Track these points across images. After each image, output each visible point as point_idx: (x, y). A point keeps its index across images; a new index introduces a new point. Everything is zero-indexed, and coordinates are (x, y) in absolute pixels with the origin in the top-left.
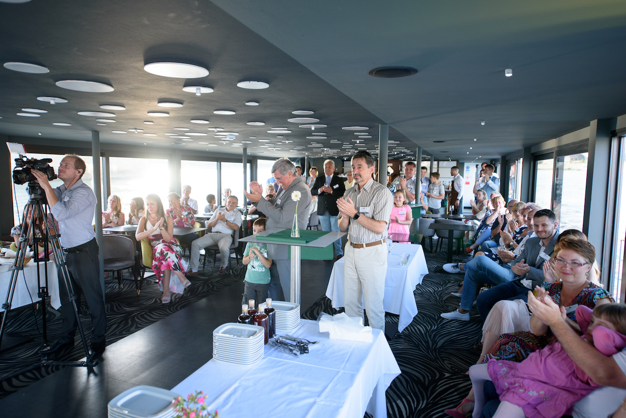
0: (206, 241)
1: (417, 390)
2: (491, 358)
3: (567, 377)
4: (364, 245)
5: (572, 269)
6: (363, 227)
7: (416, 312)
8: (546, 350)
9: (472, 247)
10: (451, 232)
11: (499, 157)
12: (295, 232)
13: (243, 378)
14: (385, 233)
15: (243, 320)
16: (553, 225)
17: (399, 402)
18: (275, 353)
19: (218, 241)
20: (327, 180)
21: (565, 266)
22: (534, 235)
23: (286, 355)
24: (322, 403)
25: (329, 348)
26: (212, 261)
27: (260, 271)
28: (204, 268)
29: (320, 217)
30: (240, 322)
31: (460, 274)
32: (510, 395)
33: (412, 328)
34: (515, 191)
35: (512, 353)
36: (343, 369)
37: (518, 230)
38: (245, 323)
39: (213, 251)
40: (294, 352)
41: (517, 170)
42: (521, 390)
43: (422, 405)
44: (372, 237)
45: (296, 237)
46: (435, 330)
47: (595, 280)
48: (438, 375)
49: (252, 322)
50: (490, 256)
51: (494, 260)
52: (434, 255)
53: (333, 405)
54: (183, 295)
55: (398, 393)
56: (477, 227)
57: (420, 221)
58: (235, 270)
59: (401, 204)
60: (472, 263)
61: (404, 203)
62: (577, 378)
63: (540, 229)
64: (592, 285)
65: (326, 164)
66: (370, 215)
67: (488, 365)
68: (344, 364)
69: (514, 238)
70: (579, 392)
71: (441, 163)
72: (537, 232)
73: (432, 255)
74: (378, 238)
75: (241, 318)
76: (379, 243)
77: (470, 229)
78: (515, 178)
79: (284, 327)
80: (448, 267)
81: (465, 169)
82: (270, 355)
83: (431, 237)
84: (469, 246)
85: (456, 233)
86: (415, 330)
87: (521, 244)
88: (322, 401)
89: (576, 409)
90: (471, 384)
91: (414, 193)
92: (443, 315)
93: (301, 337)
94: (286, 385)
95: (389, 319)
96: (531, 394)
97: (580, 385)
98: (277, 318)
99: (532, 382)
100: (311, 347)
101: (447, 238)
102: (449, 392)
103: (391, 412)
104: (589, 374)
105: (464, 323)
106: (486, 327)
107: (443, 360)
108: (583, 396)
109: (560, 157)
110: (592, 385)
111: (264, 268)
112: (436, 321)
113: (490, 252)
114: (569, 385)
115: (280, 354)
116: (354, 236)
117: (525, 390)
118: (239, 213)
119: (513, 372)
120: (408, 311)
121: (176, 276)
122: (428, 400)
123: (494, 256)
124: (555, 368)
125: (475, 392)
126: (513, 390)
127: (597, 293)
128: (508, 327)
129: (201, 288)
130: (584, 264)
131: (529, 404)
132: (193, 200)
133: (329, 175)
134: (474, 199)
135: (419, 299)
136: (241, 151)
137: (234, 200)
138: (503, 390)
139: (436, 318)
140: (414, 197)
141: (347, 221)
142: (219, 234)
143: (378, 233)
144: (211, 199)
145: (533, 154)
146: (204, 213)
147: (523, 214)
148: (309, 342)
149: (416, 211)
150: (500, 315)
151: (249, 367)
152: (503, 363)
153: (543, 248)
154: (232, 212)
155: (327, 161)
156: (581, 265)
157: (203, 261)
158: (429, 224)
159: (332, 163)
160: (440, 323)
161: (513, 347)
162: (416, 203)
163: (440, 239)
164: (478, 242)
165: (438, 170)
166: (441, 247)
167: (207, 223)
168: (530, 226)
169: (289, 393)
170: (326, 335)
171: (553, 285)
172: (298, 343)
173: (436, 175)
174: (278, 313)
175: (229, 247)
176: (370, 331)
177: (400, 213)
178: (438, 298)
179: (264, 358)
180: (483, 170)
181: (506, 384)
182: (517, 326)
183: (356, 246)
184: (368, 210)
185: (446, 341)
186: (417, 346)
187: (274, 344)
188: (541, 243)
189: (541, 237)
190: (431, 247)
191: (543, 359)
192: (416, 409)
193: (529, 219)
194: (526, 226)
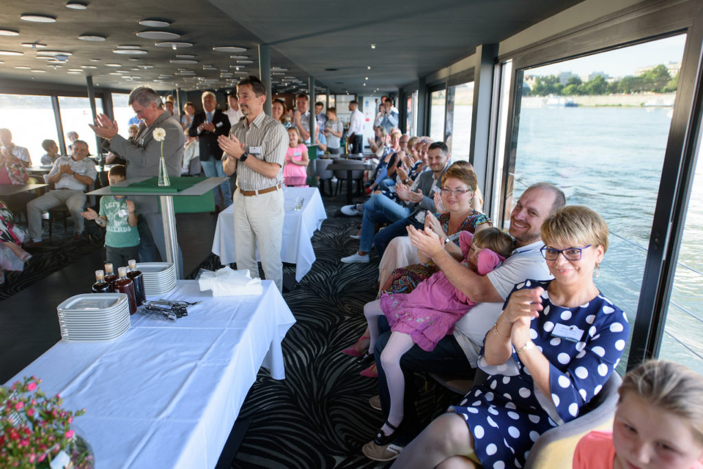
0: (49, 200)
1: (318, 338)
2: (384, 293)
3: (449, 301)
4: (257, 193)
5: (456, 197)
6: (255, 172)
7: (314, 259)
8: (432, 278)
9: (371, 188)
10: (350, 172)
11: (396, 89)
12: (163, 179)
13: (104, 355)
14: (281, 177)
15: (99, 289)
16: (446, 158)
17: (299, 352)
18: (146, 322)
19: (65, 200)
20: (207, 117)
21: (451, 195)
22: (428, 169)
23: (159, 322)
24: (205, 365)
25: (213, 306)
26: (62, 226)
27: (124, 231)
28: (50, 235)
29: (204, 164)
30: (94, 292)
31: (359, 216)
32: (400, 326)
33: (312, 277)
34: (412, 127)
35: (403, 287)
36: (229, 326)
37: (413, 166)
38: (103, 292)
39: (61, 214)
40: (170, 316)
41: (413, 104)
42: (410, 319)
43: (323, 350)
44: (265, 183)
45: (166, 185)
46: (336, 276)
47: (479, 208)
48: (338, 319)
49: (111, 290)
50: (387, 195)
51: (392, 198)
52: (334, 198)
53: (217, 365)
54: (23, 272)
55: (298, 343)
56: (376, 166)
57: (317, 162)
58: (96, 235)
59: (295, 143)
60: (369, 203)
61: (299, 142)
62: (457, 300)
63: (434, 162)
64: (475, 212)
65: (205, 98)
66: (261, 157)
67: (381, 301)
68: (229, 322)
69: (410, 174)
70: (459, 312)
71: (338, 97)
72: (431, 165)
73: (332, 199)
74: (272, 183)
75: (95, 287)
76: (274, 189)
77: (368, 168)
78: (412, 113)
79: (157, 291)
80: (346, 209)
81: (364, 104)
82: (140, 324)
83: (330, 180)
84: (368, 186)
85: (355, 174)
86: (315, 278)
87: (417, 180)
88: (204, 363)
89: (457, 328)
90: (367, 324)
91: (308, 130)
92: (343, 260)
93: (178, 300)
94: (160, 354)
95: (287, 270)
96: (418, 321)
97: (459, 306)
98: (145, 282)
99: (420, 310)
100: (190, 310)
101: (346, 180)
102: (348, 335)
103: (291, 363)
104: (466, 294)
105: (364, 265)
106: (382, 266)
107: (344, 304)
108: (462, 315)
109: (451, 87)
110: (470, 304)
111: (129, 227)
112: (337, 266)
113: (388, 190)
114: (450, 307)
115: (152, 322)
116: (245, 181)
117: (413, 318)
118: (92, 163)
119: (403, 303)
120: (306, 259)
121: (8, 249)
122: (328, 345)
123: (391, 195)
124: (440, 294)
125: (371, 328)
126: (403, 320)
127: (479, 218)
128: (402, 263)
129: (48, 262)
130: (467, 191)
131: (416, 330)
132: (22, 148)
133: (210, 111)
134: (374, 137)
135: (318, 246)
136: (84, 81)
137: (81, 147)
138: (395, 322)
139: (337, 263)
140: (309, 135)
141: (233, 164)
142: (65, 191)
143: (271, 178)
144: (48, 145)
145: (427, 85)
146: (42, 165)
147: (417, 149)
148: (188, 304)
149: (313, 150)
150: (395, 251)
151: (112, 341)
152: (395, 296)
153: (435, 182)
154: (81, 162)
155: (205, 94)
156: (463, 192)
157: (48, 226)
158: (326, 166)
159: (212, 96)
160: (340, 268)
161: (405, 280)
162: (312, 141)
163: (340, 182)
164: (377, 182)
165: (335, 105)
166: (341, 190)
167: (46, 177)
168: (424, 160)
169: (164, 362)
170: (209, 293)
171: (442, 215)
172: (174, 306)
173: (333, 110)
174: (146, 276)
175: (83, 206)
176: (259, 283)
177: (295, 154)
178: (338, 243)
179: (131, 329)
180: (382, 105)
181: (397, 316)
182: (410, 260)
183: (246, 193)
184: (259, 150)
185: (347, 285)
186: (317, 294)
187: (144, 312)
188: (433, 177)
189: (434, 169)
190: (331, 190)
191: (429, 286)
192: (316, 355)
193: (423, 153)
194: (421, 161)
